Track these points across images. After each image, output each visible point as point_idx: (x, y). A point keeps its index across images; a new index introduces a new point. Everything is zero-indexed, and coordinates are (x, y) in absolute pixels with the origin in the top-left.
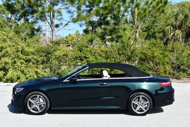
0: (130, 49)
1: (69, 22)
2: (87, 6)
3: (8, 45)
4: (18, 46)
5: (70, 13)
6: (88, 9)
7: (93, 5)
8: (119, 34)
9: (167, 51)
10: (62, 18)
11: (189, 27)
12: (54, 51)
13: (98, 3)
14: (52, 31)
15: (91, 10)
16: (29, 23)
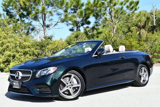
0: (111, 40)
1: (58, 22)
2: (72, 9)
3: (7, 41)
4: (16, 42)
5: (58, 15)
6: (73, 11)
7: (77, 8)
8: (99, 31)
9: (142, 41)
10: (52, 19)
11: (150, 27)
12: (47, 44)
13: (81, 6)
14: (44, 30)
15: (75, 12)
16: (25, 23)
